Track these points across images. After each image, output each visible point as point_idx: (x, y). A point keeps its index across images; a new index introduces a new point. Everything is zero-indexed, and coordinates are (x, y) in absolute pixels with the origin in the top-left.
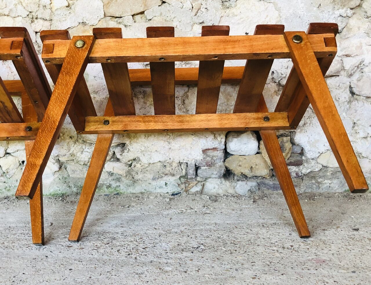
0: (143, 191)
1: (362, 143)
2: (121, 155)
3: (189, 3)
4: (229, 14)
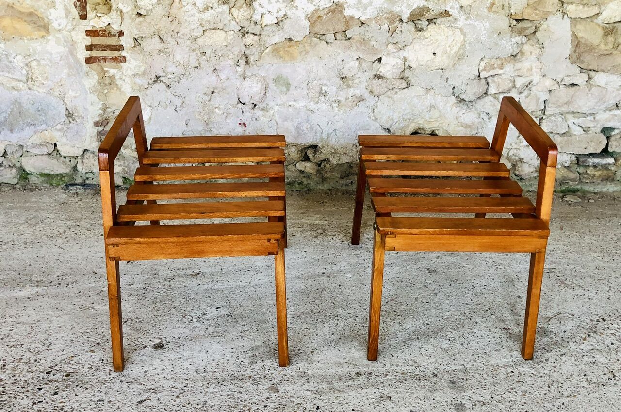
0: (331, 188)
1: (524, 150)
2: (313, 156)
3: (386, 25)
4: (420, 36)
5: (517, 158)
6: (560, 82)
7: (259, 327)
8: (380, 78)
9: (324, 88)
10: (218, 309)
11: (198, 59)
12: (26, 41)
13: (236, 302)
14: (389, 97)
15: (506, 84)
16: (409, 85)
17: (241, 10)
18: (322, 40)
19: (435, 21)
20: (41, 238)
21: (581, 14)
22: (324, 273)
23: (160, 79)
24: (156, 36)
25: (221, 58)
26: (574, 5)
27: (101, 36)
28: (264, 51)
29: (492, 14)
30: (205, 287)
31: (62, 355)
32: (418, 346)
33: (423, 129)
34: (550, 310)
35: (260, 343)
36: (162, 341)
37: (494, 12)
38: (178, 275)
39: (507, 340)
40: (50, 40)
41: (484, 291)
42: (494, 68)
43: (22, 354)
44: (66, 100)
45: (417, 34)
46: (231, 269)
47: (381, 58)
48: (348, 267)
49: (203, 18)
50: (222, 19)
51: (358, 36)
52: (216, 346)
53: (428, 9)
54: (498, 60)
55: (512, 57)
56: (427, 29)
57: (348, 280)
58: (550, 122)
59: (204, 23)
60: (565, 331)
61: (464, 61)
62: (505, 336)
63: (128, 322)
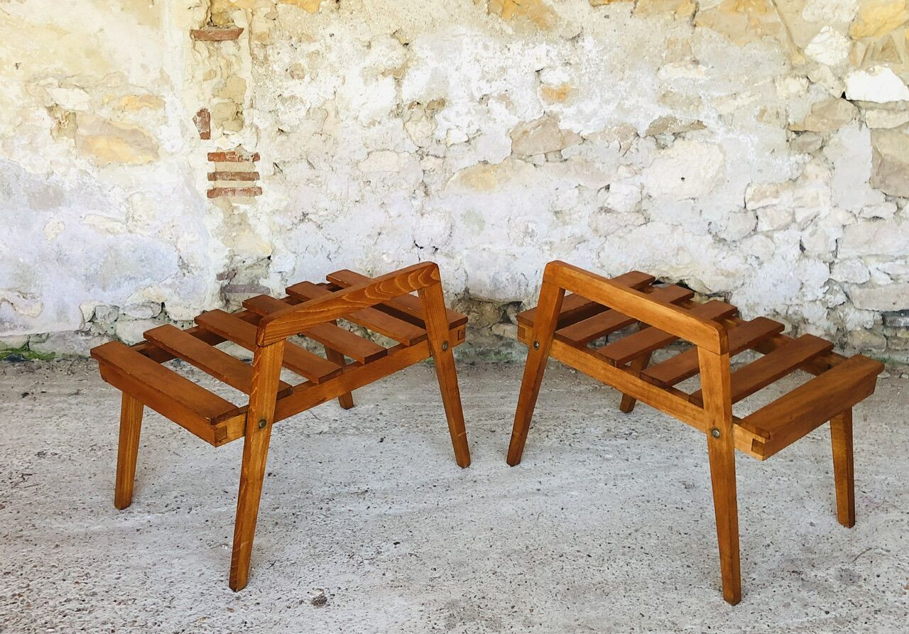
2: (515, 315)
3: (616, 142)
4: (663, 156)
5: (798, 317)
6: (857, 215)
7: (455, 573)
8: (608, 212)
9: (531, 226)
10: (397, 545)
11: (361, 190)
12: (126, 168)
13: (421, 534)
14: (620, 237)
15: (783, 218)
16: (647, 220)
17: (420, 124)
18: (529, 162)
19: (683, 134)
20: (148, 439)
21: (885, 123)
22: (539, 490)
23: (307, 217)
24: (303, 160)
25: (391, 188)
26: (876, 111)
27: (229, 161)
28: (449, 178)
29: (762, 125)
30: (377, 511)
31: (190, 615)
32: (677, 600)
33: (667, 278)
34: (856, 544)
35: (458, 597)
36: (323, 593)
37: (765, 122)
38: (339, 494)
39: (798, 590)
40: (159, 166)
41: (764, 516)
42: (766, 197)
43: (136, 615)
44: (178, 247)
45: (660, 153)
46: (410, 484)
47: (609, 185)
48: (571, 481)
49: (367, 135)
50: (394, 137)
51: (578, 157)
52: (399, 602)
53: (675, 120)
54: (772, 186)
55: (791, 182)
56: (672, 146)
57: (573, 499)
58: (844, 268)
59: (368, 142)
60: (878, 576)
61: (724, 187)
62: (795, 584)
63: (276, 564)
